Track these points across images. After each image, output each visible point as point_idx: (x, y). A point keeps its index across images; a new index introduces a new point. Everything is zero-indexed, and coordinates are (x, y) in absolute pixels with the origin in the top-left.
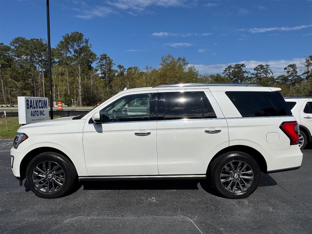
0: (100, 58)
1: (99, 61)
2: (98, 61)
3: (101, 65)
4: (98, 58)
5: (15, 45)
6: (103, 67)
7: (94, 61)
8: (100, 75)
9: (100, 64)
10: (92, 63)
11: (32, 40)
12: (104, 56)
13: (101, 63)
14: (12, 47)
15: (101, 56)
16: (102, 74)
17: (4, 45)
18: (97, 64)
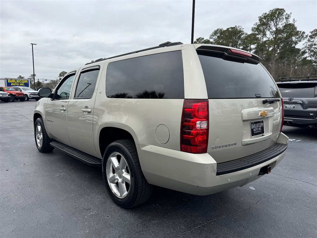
0: (310, 36)
1: (309, 41)
2: (306, 40)
3: (311, 45)
4: (307, 36)
5: (214, 37)
6: (313, 48)
7: (300, 41)
8: (309, 59)
9: (308, 43)
10: (296, 43)
11: (228, 29)
12: (316, 31)
13: (312, 42)
14: (211, 40)
15: (312, 32)
16: (310, 57)
17: (204, 39)
18: (305, 45)
